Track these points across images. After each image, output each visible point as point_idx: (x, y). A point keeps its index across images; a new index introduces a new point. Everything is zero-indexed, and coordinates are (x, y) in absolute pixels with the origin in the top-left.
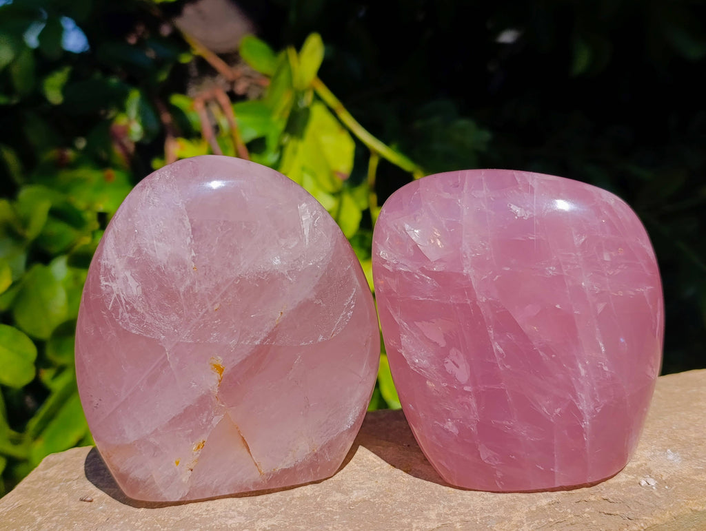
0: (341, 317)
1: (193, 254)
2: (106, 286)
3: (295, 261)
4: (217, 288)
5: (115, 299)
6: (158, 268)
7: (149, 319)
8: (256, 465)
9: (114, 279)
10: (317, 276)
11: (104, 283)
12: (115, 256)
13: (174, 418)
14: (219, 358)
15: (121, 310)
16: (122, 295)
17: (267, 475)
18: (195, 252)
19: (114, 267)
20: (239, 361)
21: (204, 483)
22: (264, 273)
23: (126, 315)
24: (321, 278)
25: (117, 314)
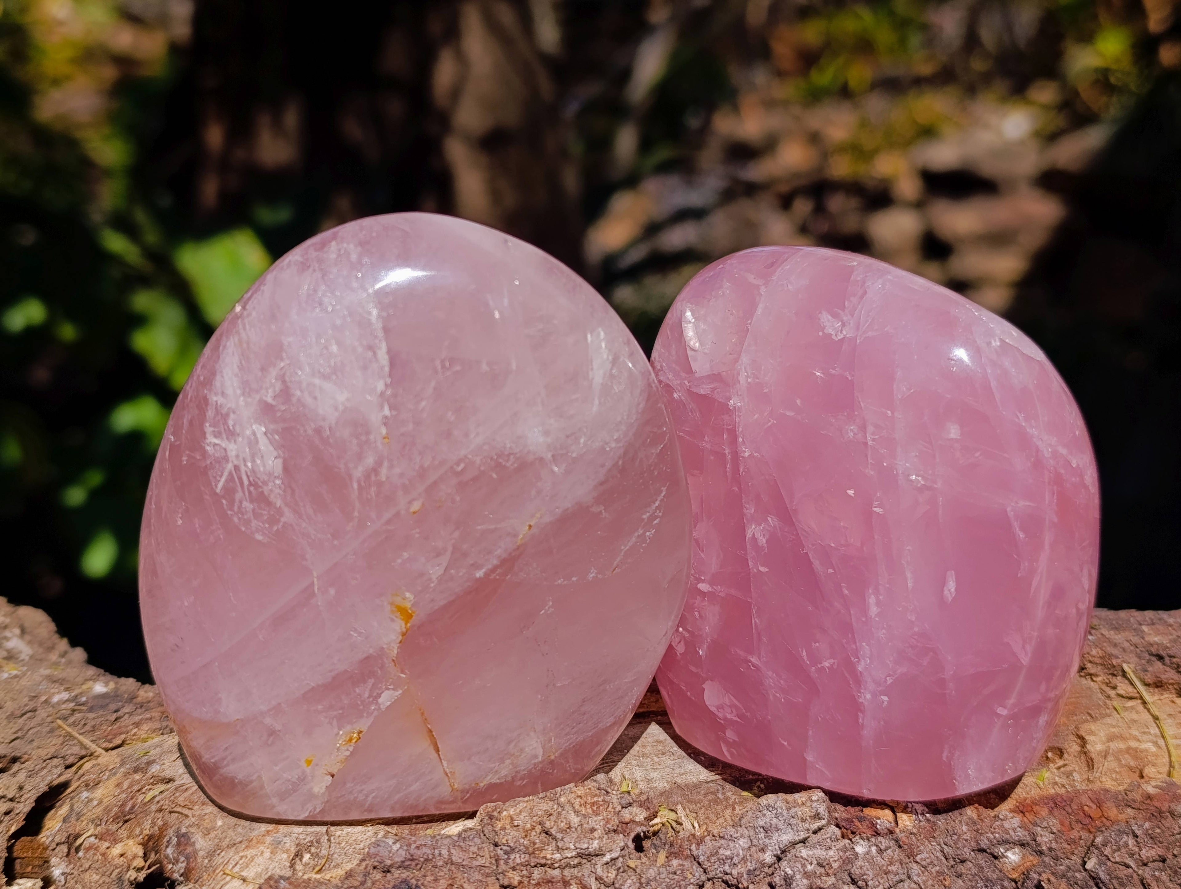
0: (634, 539)
1: (387, 412)
2: (215, 445)
3: (567, 437)
4: (422, 473)
5: (230, 473)
6: (318, 431)
7: (288, 516)
8: (447, 775)
9: (231, 434)
10: (603, 466)
11: (211, 439)
12: (239, 392)
13: (313, 688)
14: (408, 595)
15: (239, 495)
16: (243, 469)
17: (462, 791)
18: (391, 409)
19: (234, 412)
20: (442, 603)
21: (352, 797)
22: (510, 454)
23: (247, 505)
24: (610, 470)
25: (232, 502)
